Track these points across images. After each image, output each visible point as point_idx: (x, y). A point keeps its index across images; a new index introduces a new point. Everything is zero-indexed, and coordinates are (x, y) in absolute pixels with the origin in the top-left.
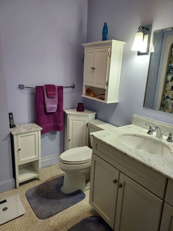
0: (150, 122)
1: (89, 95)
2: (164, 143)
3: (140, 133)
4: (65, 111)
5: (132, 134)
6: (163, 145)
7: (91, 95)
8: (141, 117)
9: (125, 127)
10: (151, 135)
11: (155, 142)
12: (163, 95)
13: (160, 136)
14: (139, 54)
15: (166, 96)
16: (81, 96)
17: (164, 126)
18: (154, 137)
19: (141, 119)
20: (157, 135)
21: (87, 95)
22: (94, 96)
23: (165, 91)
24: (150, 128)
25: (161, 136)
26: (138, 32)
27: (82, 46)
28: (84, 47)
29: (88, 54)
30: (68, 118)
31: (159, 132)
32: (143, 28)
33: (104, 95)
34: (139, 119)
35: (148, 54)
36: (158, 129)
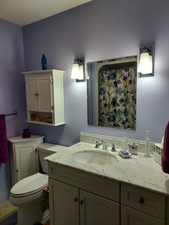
0: (96, 138)
1: (35, 120)
2: (110, 154)
3: (89, 148)
4: (9, 140)
5: (83, 151)
6: (110, 155)
7: (37, 119)
8: (88, 134)
9: (75, 145)
10: (99, 149)
11: (103, 154)
12: (99, 112)
13: (105, 148)
14: (78, 81)
15: (101, 113)
16: (26, 122)
17: (107, 139)
18: (101, 150)
19: (88, 136)
20: (103, 147)
21: (32, 120)
22: (40, 121)
23: (100, 108)
24: (97, 143)
25: (107, 148)
26: (74, 63)
27: (22, 74)
28: (24, 75)
29: (29, 81)
30: (13, 147)
31: (104, 145)
32: (78, 60)
33: (51, 119)
34: (86, 136)
35: (85, 81)
36: (103, 143)
